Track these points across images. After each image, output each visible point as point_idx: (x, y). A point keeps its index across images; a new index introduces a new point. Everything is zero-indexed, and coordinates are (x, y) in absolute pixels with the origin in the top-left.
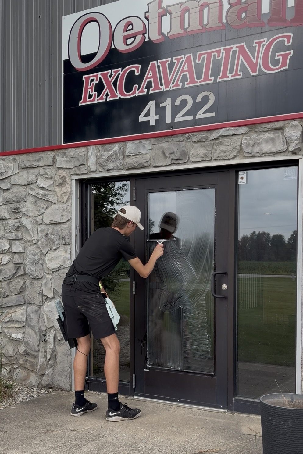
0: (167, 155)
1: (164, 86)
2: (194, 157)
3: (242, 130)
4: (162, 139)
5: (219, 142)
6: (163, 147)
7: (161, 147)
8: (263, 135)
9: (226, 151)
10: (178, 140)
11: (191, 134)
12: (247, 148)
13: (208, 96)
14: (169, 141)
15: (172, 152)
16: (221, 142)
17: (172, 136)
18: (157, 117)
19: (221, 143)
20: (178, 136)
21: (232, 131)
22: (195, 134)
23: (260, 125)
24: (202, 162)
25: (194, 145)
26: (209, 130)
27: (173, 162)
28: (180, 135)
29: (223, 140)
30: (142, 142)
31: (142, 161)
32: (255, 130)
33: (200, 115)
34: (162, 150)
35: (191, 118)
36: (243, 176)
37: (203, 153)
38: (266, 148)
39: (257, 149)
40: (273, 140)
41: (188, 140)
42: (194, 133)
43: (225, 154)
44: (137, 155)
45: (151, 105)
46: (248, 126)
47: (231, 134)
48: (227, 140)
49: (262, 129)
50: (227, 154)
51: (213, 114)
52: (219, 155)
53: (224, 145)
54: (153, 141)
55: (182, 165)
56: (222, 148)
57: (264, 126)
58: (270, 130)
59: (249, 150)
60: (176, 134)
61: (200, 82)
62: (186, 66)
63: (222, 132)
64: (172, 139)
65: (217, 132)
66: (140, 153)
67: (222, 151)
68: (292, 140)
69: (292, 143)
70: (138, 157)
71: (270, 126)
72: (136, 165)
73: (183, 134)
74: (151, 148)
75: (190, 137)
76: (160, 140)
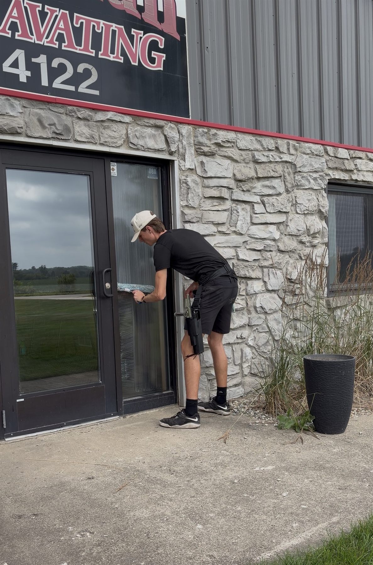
0: (47, 125)
1: (34, 37)
2: (79, 135)
3: (127, 119)
4: (35, 103)
5: (106, 126)
6: (40, 114)
7: (37, 114)
8: (146, 129)
9: (114, 137)
10: (56, 110)
11: (75, 108)
12: (133, 139)
13: (90, 70)
14: (45, 109)
15: (52, 123)
16: (108, 125)
17: (50, 104)
18: (29, 74)
19: (108, 127)
20: (57, 105)
21: (118, 117)
22: (81, 109)
23: (142, 118)
24: (87, 143)
25: (78, 122)
26: (93, 109)
27: (54, 136)
28: (60, 105)
29: (111, 124)
30: (9, 100)
31: (15, 125)
32: (137, 122)
33: (83, 88)
34: (37, 118)
35: (72, 88)
36: (114, 167)
37: (89, 133)
38: (151, 143)
39: (141, 142)
40: (154, 136)
41: (70, 114)
42: (79, 108)
43: (113, 140)
44: (4, 115)
45: (19, 54)
46: (133, 116)
47: (118, 120)
48: (115, 126)
49: (144, 122)
50: (115, 140)
51: (97, 93)
52: (107, 140)
53: (110, 130)
54: (24, 102)
55: (63, 141)
56: (109, 132)
57: (146, 120)
58: (153, 126)
59: (135, 141)
60: (56, 103)
61: (80, 50)
62: (62, 23)
63: (110, 115)
64: (48, 106)
65: (103, 114)
66: (8, 113)
67: (110, 136)
68: (174, 141)
69: (172, 143)
70: (6, 118)
71: (152, 122)
72: (5, 128)
73: (64, 105)
74: (21, 111)
75: (75, 111)
76: (33, 103)
